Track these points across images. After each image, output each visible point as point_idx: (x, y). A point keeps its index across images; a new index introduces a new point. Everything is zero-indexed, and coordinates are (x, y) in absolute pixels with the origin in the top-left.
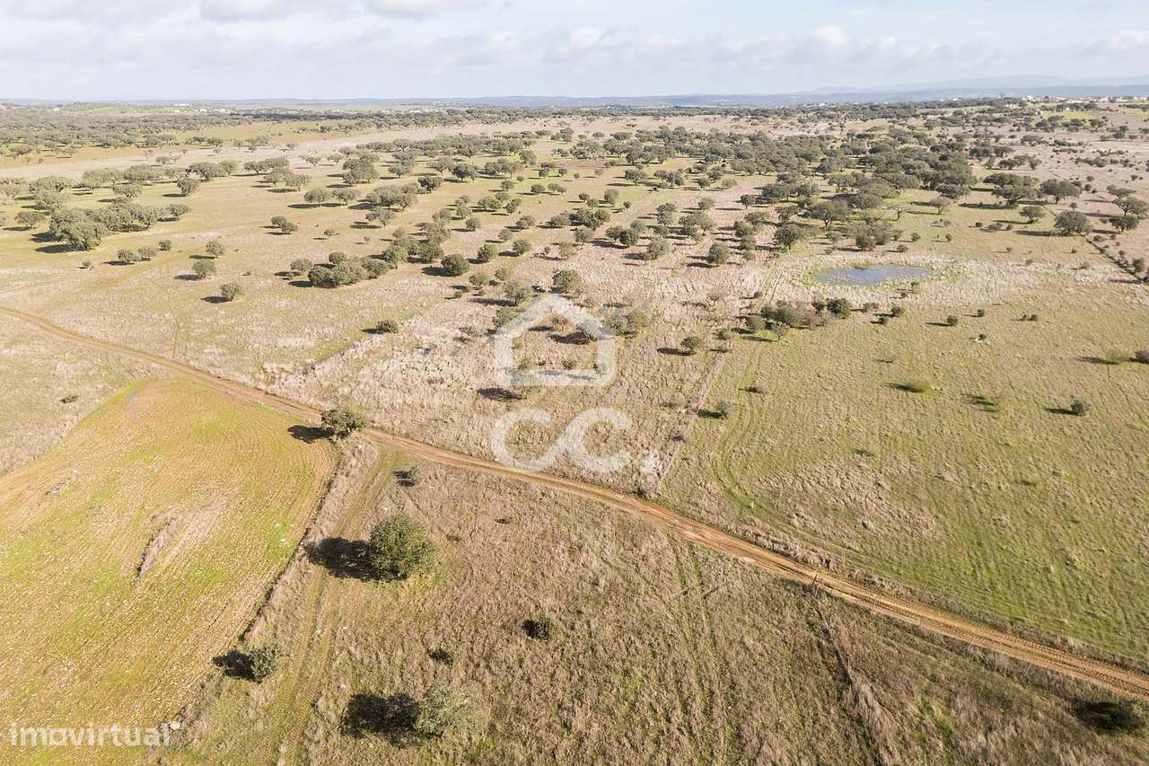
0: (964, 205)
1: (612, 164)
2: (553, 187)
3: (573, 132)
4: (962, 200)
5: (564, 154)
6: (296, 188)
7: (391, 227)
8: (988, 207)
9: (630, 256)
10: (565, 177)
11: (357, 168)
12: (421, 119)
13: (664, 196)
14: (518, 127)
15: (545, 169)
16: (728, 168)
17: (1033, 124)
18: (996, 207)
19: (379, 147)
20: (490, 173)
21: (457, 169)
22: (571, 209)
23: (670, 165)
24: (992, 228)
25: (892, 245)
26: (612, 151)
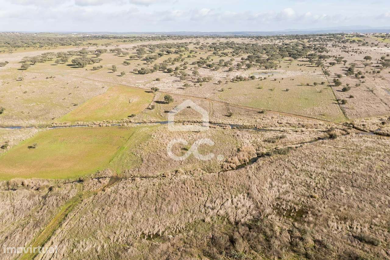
0: (299, 61)
1: (210, 51)
2: (193, 56)
3: (200, 42)
4: (298, 59)
5: (197, 48)
6: (125, 56)
7: (153, 64)
8: (305, 61)
9: (211, 70)
10: (196, 54)
11: (140, 51)
13: (222, 58)
14: (184, 41)
15: (191, 51)
16: (242, 52)
17: (341, 41)
18: (307, 61)
19: (144, 46)
20: (176, 53)
21: (167, 51)
22: (198, 61)
23: (226, 51)
24: (301, 65)
25: (274, 68)
26: (211, 47)
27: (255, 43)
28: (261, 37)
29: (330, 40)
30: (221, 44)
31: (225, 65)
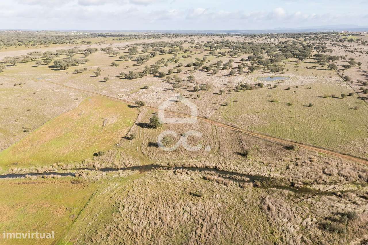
0: (306, 62)
1: (206, 50)
2: (188, 56)
3: (195, 41)
5: (192, 47)
6: (116, 55)
7: (144, 66)
8: (312, 63)
9: (208, 74)
10: (192, 54)
11: (132, 50)
12: (149, 37)
13: (220, 59)
14: (178, 39)
15: (186, 51)
16: (240, 51)
17: (338, 40)
18: (314, 63)
19: (137, 45)
20: (170, 52)
21: (161, 51)
22: (193, 62)
23: (222, 51)
24: (310, 68)
25: (281, 72)
26: (206, 46)
27: (250, 41)
28: (255, 36)
29: (327, 39)
30: (216, 42)
31: (224, 68)
